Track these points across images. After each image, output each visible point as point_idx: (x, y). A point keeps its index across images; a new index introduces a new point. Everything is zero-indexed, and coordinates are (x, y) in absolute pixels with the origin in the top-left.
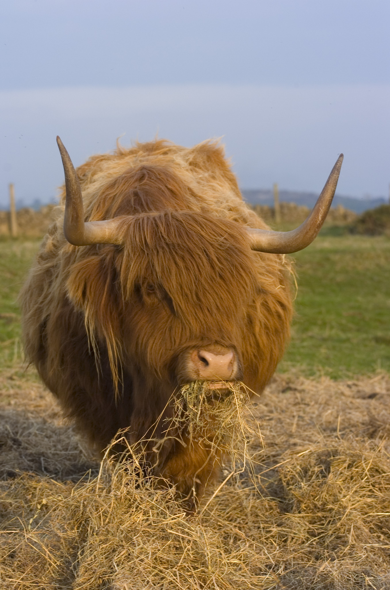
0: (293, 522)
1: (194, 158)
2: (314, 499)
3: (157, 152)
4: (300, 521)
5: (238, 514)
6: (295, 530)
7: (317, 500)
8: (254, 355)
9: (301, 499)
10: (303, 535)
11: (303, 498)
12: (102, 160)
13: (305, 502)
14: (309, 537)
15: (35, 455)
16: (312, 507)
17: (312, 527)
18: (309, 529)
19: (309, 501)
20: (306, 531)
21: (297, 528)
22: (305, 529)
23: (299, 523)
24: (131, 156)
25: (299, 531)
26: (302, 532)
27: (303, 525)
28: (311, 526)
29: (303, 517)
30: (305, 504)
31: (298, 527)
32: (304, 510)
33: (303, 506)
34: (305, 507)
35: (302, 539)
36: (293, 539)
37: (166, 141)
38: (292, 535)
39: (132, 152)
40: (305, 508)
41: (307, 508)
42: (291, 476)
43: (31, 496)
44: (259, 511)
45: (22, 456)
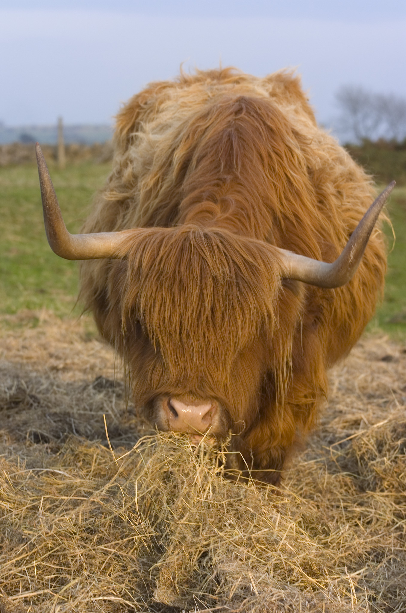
0: (377, 502)
1: (274, 89)
2: (398, 477)
3: (227, 80)
4: (385, 501)
5: (311, 490)
6: (380, 510)
7: (401, 478)
8: (348, 314)
9: (384, 476)
10: (389, 517)
11: (385, 475)
12: (164, 87)
13: (387, 480)
14: (395, 519)
15: (60, 415)
16: (396, 485)
17: (399, 509)
18: (395, 510)
19: (392, 479)
20: (392, 512)
21: (382, 509)
22: (390, 511)
23: (384, 503)
24: (198, 84)
25: (385, 512)
26: (387, 513)
27: (389, 505)
28: (397, 507)
29: (387, 496)
30: (388, 481)
31: (383, 507)
32: (387, 489)
33: (385, 484)
34: (387, 485)
35: (388, 521)
36: (378, 520)
37: (233, 69)
38: (378, 516)
39: (197, 80)
40: (387, 487)
41: (389, 486)
42: (366, 449)
43: (81, 463)
44: (334, 488)
45: (47, 415)
